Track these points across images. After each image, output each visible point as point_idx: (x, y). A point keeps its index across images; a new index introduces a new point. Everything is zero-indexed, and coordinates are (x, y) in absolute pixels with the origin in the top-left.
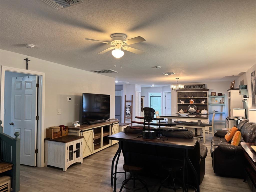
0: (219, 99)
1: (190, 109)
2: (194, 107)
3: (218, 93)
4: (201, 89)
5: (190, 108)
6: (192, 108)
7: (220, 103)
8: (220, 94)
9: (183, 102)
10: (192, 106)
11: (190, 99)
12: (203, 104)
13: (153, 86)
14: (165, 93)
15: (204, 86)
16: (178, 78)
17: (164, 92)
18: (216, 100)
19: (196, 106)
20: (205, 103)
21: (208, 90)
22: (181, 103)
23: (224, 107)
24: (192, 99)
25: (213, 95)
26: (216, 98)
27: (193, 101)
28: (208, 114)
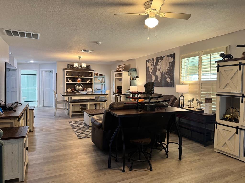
0: (101, 79)
1: (77, 88)
2: (81, 86)
3: (100, 74)
4: (87, 69)
5: (77, 86)
6: (79, 87)
7: (101, 82)
8: (101, 75)
9: (71, 81)
10: (79, 85)
11: (77, 78)
12: (88, 83)
13: (32, 62)
14: (43, 71)
15: (89, 67)
16: (81, 57)
17: (41, 70)
18: (98, 79)
19: (82, 85)
20: (90, 82)
21: (93, 70)
22: (68, 81)
23: (103, 85)
24: (79, 78)
25: (96, 75)
26: (98, 78)
27: (80, 80)
28: (93, 92)
